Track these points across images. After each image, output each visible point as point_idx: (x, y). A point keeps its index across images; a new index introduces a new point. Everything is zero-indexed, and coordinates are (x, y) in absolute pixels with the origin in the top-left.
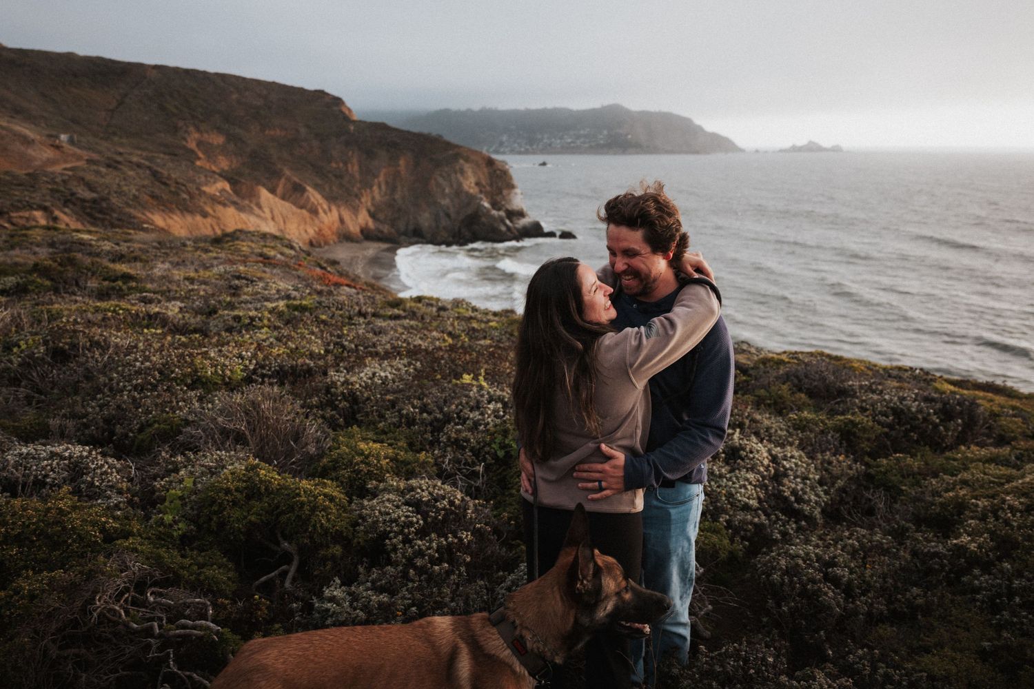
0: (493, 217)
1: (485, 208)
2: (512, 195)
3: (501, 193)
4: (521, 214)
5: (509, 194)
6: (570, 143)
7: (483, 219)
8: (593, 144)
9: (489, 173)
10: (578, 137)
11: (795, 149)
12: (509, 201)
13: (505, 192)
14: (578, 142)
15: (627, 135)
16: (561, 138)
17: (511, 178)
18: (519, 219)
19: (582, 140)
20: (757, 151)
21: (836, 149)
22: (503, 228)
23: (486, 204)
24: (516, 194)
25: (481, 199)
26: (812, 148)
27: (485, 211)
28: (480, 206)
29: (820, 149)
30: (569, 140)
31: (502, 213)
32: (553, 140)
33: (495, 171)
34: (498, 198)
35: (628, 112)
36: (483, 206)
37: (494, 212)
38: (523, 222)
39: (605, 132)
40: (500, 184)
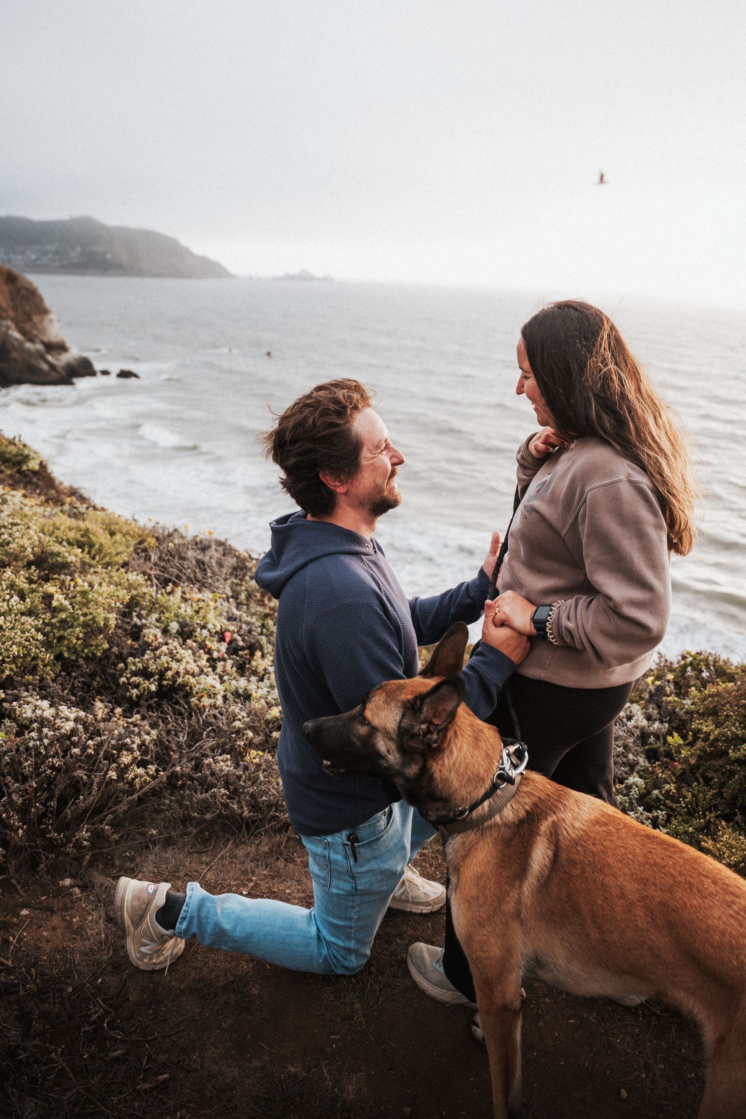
0: (28, 352)
1: (16, 340)
2: (46, 323)
3: (29, 318)
4: (61, 348)
5: (42, 321)
6: (36, 260)
7: (14, 355)
8: (65, 263)
9: (11, 293)
10: (45, 253)
11: (288, 278)
12: (43, 331)
13: (35, 318)
14: (45, 260)
15: (106, 253)
16: (23, 253)
17: (41, 300)
18: (59, 354)
19: (50, 256)
20: (250, 278)
21: (327, 279)
22: (45, 367)
23: (17, 335)
24: (51, 321)
25: (8, 328)
26: (304, 277)
27: (16, 343)
28: (6, 336)
29: (312, 278)
30: (33, 257)
31: (39, 347)
32: (12, 256)
33: (18, 290)
34: (27, 326)
35: (103, 227)
36: (11, 336)
37: (28, 345)
38: (64, 359)
39: (78, 249)
40: (27, 308)
